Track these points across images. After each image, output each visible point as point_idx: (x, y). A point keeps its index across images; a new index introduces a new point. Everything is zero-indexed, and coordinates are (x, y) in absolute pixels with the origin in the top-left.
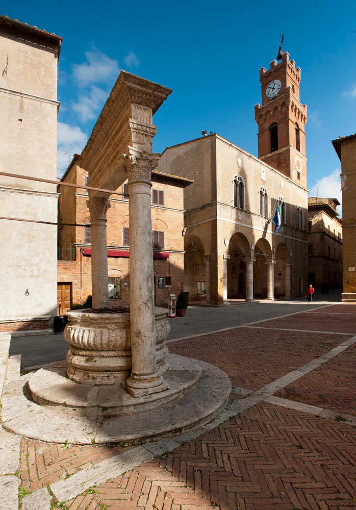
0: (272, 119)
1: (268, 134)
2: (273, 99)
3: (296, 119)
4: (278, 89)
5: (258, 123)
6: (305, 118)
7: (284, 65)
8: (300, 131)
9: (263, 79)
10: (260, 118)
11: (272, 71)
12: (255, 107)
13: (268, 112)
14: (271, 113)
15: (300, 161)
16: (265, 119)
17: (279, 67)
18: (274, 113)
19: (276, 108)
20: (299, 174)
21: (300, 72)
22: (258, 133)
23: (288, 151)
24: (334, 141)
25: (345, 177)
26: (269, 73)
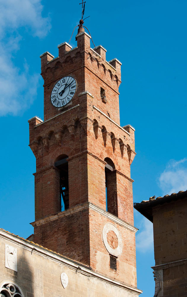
0: (59, 148)
1: (52, 177)
2: (62, 110)
3: (108, 151)
4: (72, 93)
5: (35, 152)
6: (129, 151)
7: (80, 53)
8: (118, 175)
9: (46, 72)
10: (39, 144)
11: (62, 61)
12: (29, 122)
13: (52, 133)
14: (57, 136)
15: (117, 233)
16: (47, 147)
17: (73, 55)
18: (61, 137)
19: (65, 128)
20: (113, 259)
21: (118, 67)
22: (35, 172)
23: (85, 213)
24: (137, 204)
25: (161, 272)
26: (57, 63)
